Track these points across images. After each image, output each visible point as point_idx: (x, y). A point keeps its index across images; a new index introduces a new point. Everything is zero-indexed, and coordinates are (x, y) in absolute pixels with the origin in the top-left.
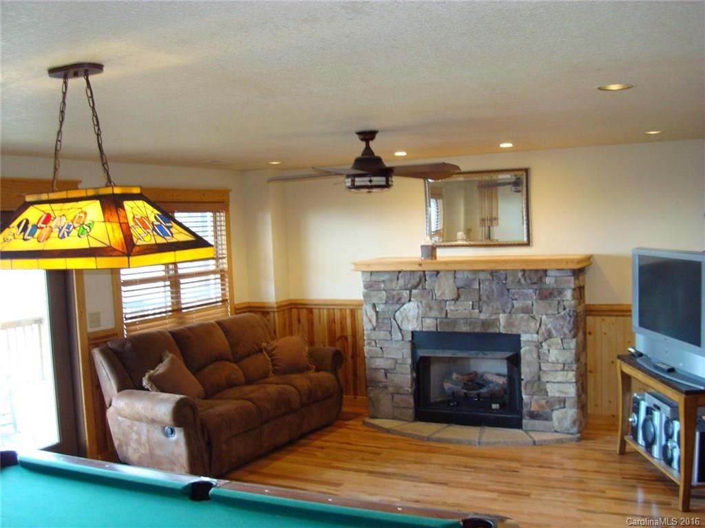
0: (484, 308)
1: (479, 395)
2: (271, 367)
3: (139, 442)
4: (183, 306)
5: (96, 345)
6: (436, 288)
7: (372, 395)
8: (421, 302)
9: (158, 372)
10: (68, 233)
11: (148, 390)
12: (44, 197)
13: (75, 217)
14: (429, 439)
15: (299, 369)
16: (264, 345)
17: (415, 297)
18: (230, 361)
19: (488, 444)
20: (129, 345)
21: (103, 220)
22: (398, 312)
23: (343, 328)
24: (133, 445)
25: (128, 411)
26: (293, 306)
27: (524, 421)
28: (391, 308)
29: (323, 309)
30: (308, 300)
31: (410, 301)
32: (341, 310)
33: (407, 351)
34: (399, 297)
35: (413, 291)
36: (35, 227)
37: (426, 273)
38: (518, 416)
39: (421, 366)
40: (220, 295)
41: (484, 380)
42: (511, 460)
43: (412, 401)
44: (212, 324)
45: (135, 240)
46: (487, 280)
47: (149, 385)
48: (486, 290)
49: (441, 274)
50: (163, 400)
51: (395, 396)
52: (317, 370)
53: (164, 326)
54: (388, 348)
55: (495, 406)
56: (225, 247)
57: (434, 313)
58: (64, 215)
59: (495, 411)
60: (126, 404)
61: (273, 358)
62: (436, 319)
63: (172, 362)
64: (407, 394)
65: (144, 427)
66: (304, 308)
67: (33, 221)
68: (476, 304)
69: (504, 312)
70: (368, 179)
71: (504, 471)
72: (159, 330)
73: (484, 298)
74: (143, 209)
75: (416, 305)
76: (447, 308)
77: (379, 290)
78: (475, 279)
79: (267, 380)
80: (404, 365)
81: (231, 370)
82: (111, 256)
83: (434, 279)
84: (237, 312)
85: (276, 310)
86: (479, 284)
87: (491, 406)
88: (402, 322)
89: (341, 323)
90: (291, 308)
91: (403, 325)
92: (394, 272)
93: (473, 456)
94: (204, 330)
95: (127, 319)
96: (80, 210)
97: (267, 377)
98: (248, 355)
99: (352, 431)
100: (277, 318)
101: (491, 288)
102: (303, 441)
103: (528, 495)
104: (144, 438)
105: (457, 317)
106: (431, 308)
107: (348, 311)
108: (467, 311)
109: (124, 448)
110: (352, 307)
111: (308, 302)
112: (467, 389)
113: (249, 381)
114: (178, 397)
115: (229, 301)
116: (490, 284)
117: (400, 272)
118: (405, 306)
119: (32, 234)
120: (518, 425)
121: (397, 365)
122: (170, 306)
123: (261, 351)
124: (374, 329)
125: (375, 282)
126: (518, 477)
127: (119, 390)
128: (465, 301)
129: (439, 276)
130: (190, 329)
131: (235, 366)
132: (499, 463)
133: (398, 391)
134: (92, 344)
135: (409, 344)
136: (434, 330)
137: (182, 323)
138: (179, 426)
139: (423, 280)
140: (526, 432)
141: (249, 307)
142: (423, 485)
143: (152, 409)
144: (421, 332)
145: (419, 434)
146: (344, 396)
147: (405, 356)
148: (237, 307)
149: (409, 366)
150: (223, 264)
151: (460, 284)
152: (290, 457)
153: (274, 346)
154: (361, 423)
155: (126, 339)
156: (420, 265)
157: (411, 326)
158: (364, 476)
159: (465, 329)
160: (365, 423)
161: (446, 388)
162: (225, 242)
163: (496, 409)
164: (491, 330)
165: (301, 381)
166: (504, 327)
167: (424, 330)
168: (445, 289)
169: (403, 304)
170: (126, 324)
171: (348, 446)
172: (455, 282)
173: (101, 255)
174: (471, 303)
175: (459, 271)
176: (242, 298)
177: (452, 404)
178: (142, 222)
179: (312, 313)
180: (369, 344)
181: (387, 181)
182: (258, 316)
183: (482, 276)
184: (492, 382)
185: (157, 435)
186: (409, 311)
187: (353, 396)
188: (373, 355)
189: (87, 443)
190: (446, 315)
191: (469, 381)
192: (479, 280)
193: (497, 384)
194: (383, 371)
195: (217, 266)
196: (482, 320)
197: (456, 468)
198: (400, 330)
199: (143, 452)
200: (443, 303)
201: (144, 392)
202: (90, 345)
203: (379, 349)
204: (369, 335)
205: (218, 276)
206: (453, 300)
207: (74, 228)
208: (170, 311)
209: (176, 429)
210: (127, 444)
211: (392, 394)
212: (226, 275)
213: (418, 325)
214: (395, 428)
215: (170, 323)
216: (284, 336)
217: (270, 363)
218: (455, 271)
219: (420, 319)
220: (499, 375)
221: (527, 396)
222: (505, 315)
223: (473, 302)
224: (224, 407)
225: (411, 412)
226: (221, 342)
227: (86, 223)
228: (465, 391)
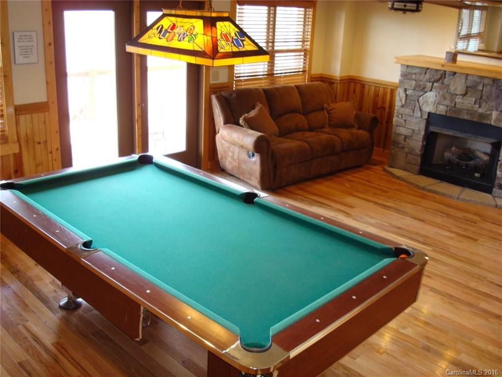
0: (483, 104)
1: (467, 165)
2: (327, 121)
3: (232, 158)
4: (275, 72)
5: (215, 93)
6: (451, 85)
7: (393, 152)
8: (439, 93)
9: (250, 116)
10: (184, 38)
11: (242, 126)
12: (173, 12)
13: (188, 29)
14: (424, 189)
15: (346, 126)
16: (326, 105)
17: (435, 88)
18: (301, 114)
19: (464, 200)
20: (234, 95)
21: (203, 33)
22: (421, 97)
23: (384, 101)
24: (229, 159)
25: (228, 138)
26: (352, 81)
27: (494, 190)
28: (417, 94)
29: (372, 86)
30: (362, 77)
31: (431, 90)
32: (384, 88)
33: (423, 126)
34: (424, 86)
35: (435, 84)
36: (166, 31)
37: (447, 72)
38: (491, 185)
39: (430, 138)
40: (302, 67)
41: (474, 155)
42: (475, 214)
43: (419, 160)
44: (291, 87)
45: (219, 48)
46: (489, 84)
47: (244, 123)
48: (487, 92)
49: (457, 75)
50: (249, 135)
51: (408, 155)
52: (359, 128)
53: (261, 85)
54: (410, 121)
55: (477, 175)
56: (309, 33)
57: (447, 102)
58: (182, 26)
59: (476, 179)
60: (227, 133)
61: (330, 115)
62: (447, 106)
63: (260, 110)
64: (417, 155)
65: (237, 150)
66: (358, 83)
67: (165, 27)
68: (478, 101)
69: (497, 110)
70: (403, 4)
71: (467, 220)
72: (256, 87)
73: (484, 97)
74: (228, 28)
75: (435, 95)
76: (457, 100)
77: (411, 79)
78: (480, 82)
79: (323, 130)
80: (419, 136)
81: (300, 120)
82: (204, 57)
83: (451, 77)
84: (312, 80)
85: (339, 82)
86: (483, 87)
87: (474, 175)
88: (423, 105)
89: (383, 98)
90: (350, 82)
91: (423, 107)
92: (424, 68)
93: (449, 206)
94: (286, 91)
95: (236, 77)
96: (191, 25)
97: (324, 127)
98: (313, 111)
99: (374, 174)
100: (339, 88)
101: (491, 91)
102: (339, 174)
103: (476, 240)
104: (236, 157)
105: (462, 108)
106: (445, 98)
107: (389, 90)
108: (470, 105)
109: (224, 160)
110: (392, 88)
111: (362, 79)
112: (460, 159)
113: (311, 129)
114: (259, 134)
115: (307, 72)
116: (491, 87)
117: (428, 69)
118: (427, 94)
119: (164, 35)
120: (489, 191)
121: (414, 134)
122: (266, 71)
123: (323, 109)
124: (403, 106)
125: (409, 73)
126: (474, 226)
127: (225, 123)
128: (470, 97)
129: (455, 76)
130: (277, 89)
131: (302, 117)
132: (466, 215)
133: (411, 152)
134: (212, 92)
135: (425, 121)
136: (444, 114)
137: (272, 84)
138: (257, 152)
139: (444, 77)
140: (494, 197)
141: (321, 77)
142: (407, 218)
143: (242, 139)
144: (435, 114)
145: (418, 184)
146: (375, 148)
147: (420, 129)
148: (313, 76)
149: (421, 136)
150: (307, 45)
151: (469, 83)
152: (328, 183)
153: (331, 108)
154: (382, 169)
155: (234, 91)
156: (443, 66)
157: (428, 109)
158: (371, 205)
159: (466, 117)
160: (384, 170)
161: (445, 156)
162: (310, 30)
163: (477, 177)
164: (485, 121)
165: (345, 134)
166: (495, 121)
167: (437, 113)
168: (458, 86)
169: (426, 92)
170: (235, 81)
171: (368, 183)
172: (466, 82)
173: (199, 56)
174: (474, 99)
175: (470, 75)
176: (316, 70)
177: (447, 167)
178: (226, 37)
179: (364, 87)
180: (397, 116)
181: (418, 7)
182: (324, 85)
183: (486, 81)
184: (479, 158)
185: (244, 156)
186: (430, 97)
187: (381, 149)
188: (399, 125)
189: (203, 153)
190: (455, 104)
191: (462, 154)
192: (484, 84)
193: (483, 160)
194: (403, 136)
195: (302, 47)
196: (480, 113)
197: (434, 212)
198: (421, 110)
199: (235, 164)
200: (455, 96)
201: (239, 127)
202: (210, 92)
203: (403, 121)
204: (398, 110)
205: (303, 53)
206: (462, 95)
207: (187, 35)
208: (266, 75)
209: (256, 154)
210: (226, 158)
211: (407, 154)
212: (308, 54)
213: (433, 109)
214: (403, 177)
215: (264, 83)
216: (342, 100)
217: (327, 118)
218: (467, 74)
219: (436, 104)
220: (485, 153)
221: (500, 173)
222: (497, 112)
223: (476, 99)
224: (289, 144)
225: (417, 168)
226: (296, 100)
227: (194, 33)
228: (458, 160)
